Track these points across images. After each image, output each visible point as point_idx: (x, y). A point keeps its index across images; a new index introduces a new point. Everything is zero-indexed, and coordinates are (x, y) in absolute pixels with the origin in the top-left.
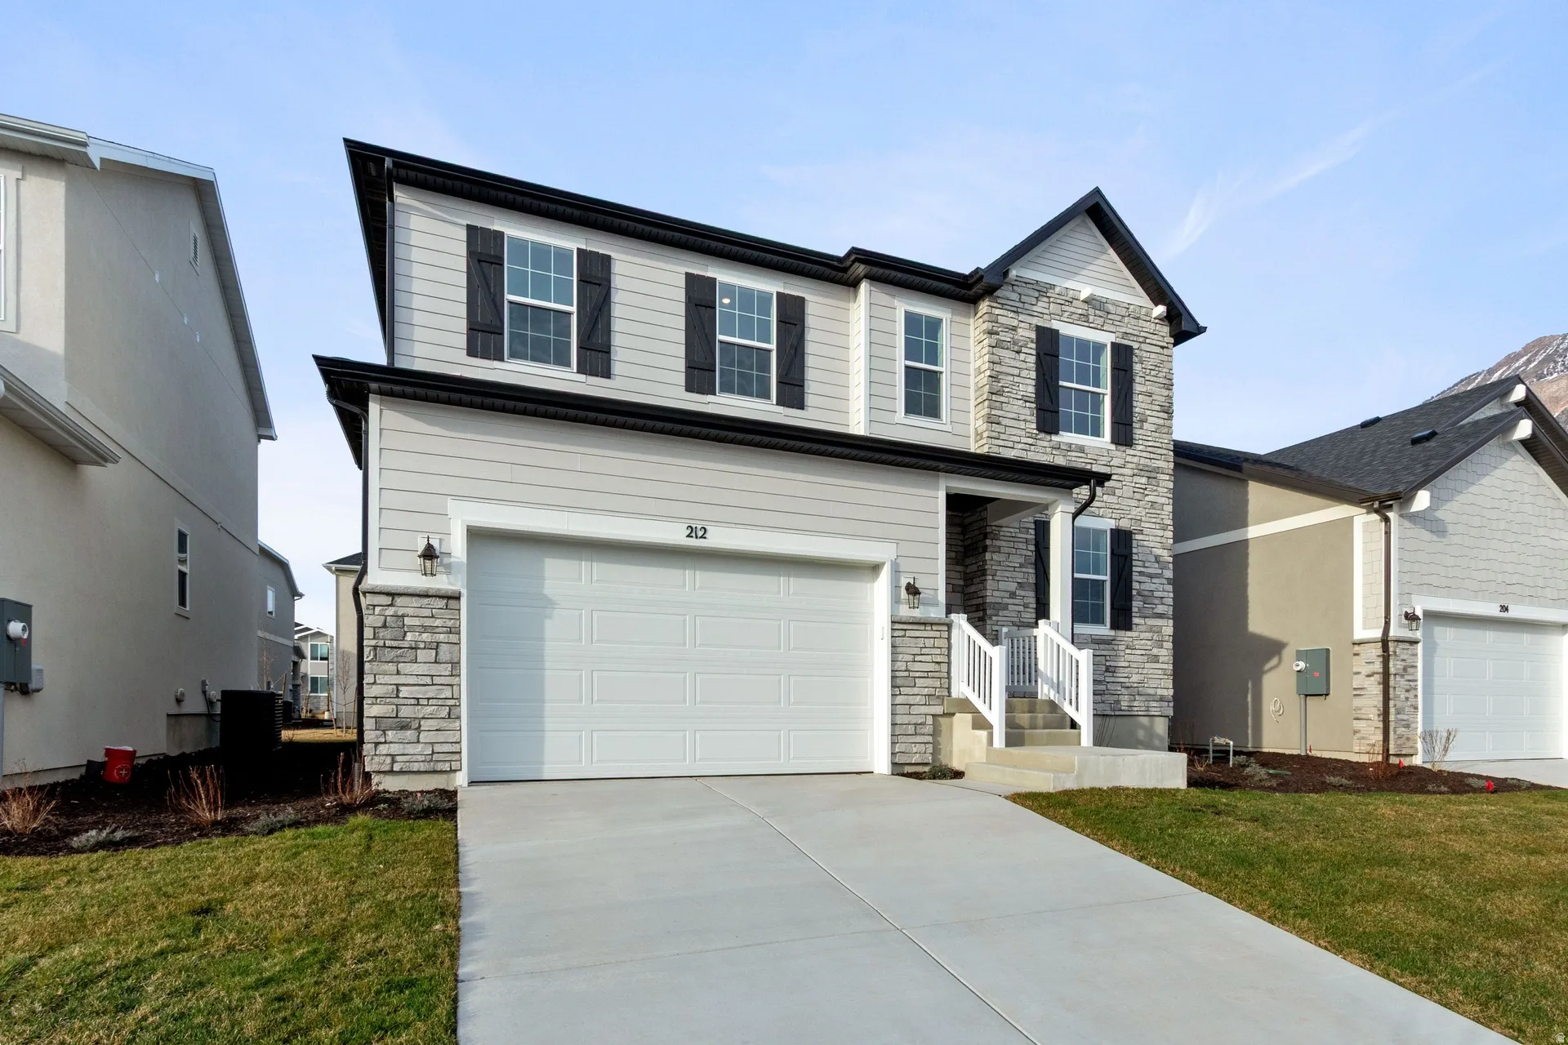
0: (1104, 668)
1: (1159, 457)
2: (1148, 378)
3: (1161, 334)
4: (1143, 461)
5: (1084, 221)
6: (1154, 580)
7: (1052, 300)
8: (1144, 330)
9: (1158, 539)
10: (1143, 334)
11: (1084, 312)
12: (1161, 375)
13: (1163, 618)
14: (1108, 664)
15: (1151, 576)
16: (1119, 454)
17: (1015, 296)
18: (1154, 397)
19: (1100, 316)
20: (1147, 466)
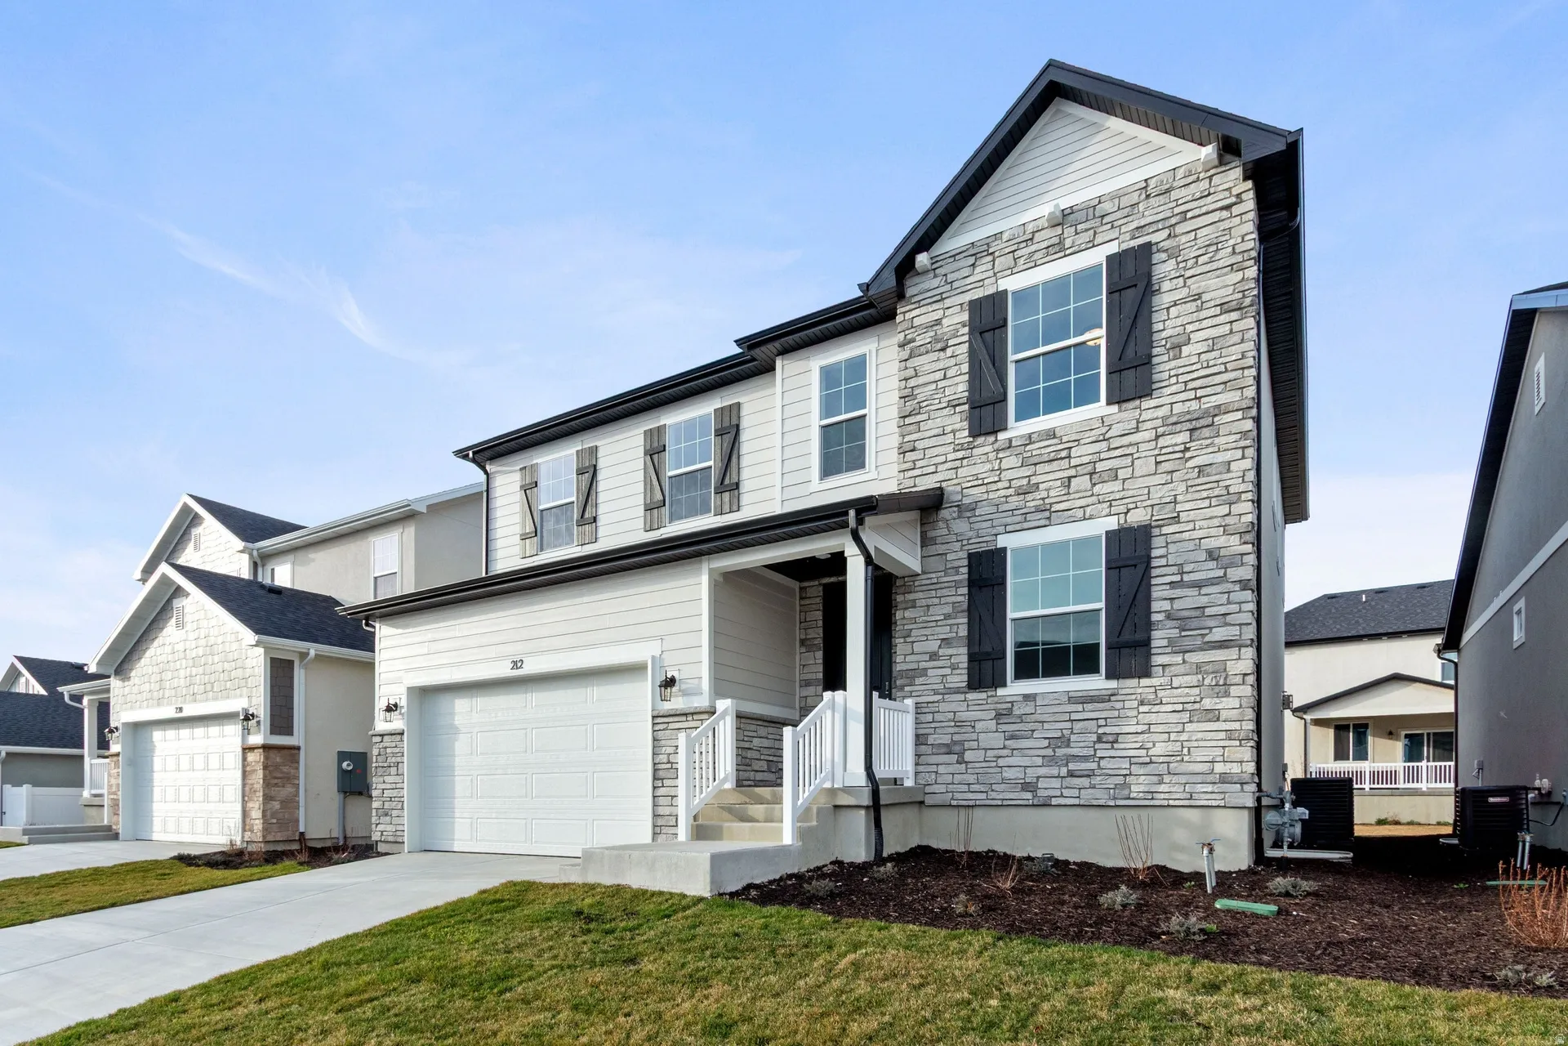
0: (1094, 738)
1: (1219, 388)
2: (1189, 273)
3: (1221, 188)
4: (1177, 408)
5: (1058, 111)
6: (1204, 591)
7: (997, 254)
8: (1180, 202)
9: (1216, 522)
10: (1177, 210)
11: (1056, 240)
12: (1221, 254)
13: (1227, 647)
14: (1101, 731)
15: (1198, 585)
16: (1124, 415)
17: (936, 282)
18: (1205, 297)
19: (1087, 230)
20: (1188, 412)
